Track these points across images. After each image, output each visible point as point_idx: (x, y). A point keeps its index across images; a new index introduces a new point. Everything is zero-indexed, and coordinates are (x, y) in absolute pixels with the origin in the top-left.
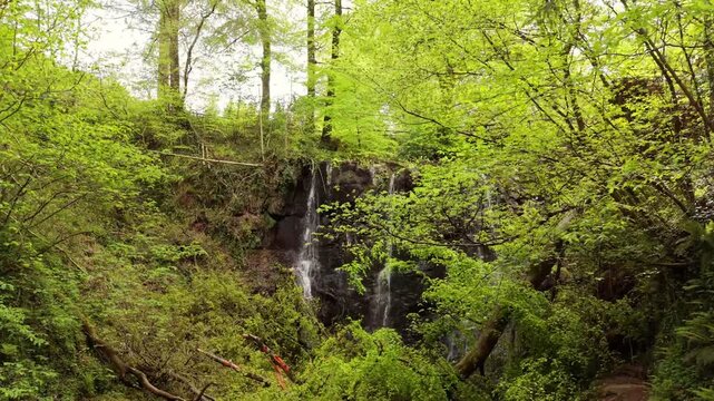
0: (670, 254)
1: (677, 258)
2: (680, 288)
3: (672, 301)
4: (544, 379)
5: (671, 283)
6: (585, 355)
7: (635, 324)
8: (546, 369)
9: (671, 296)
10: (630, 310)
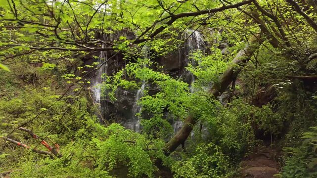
0: (303, 69)
1: (309, 72)
2: (309, 97)
3: (302, 108)
4: (209, 159)
5: (302, 93)
6: (239, 142)
7: (274, 122)
8: (211, 152)
9: (301, 103)
10: (271, 112)
